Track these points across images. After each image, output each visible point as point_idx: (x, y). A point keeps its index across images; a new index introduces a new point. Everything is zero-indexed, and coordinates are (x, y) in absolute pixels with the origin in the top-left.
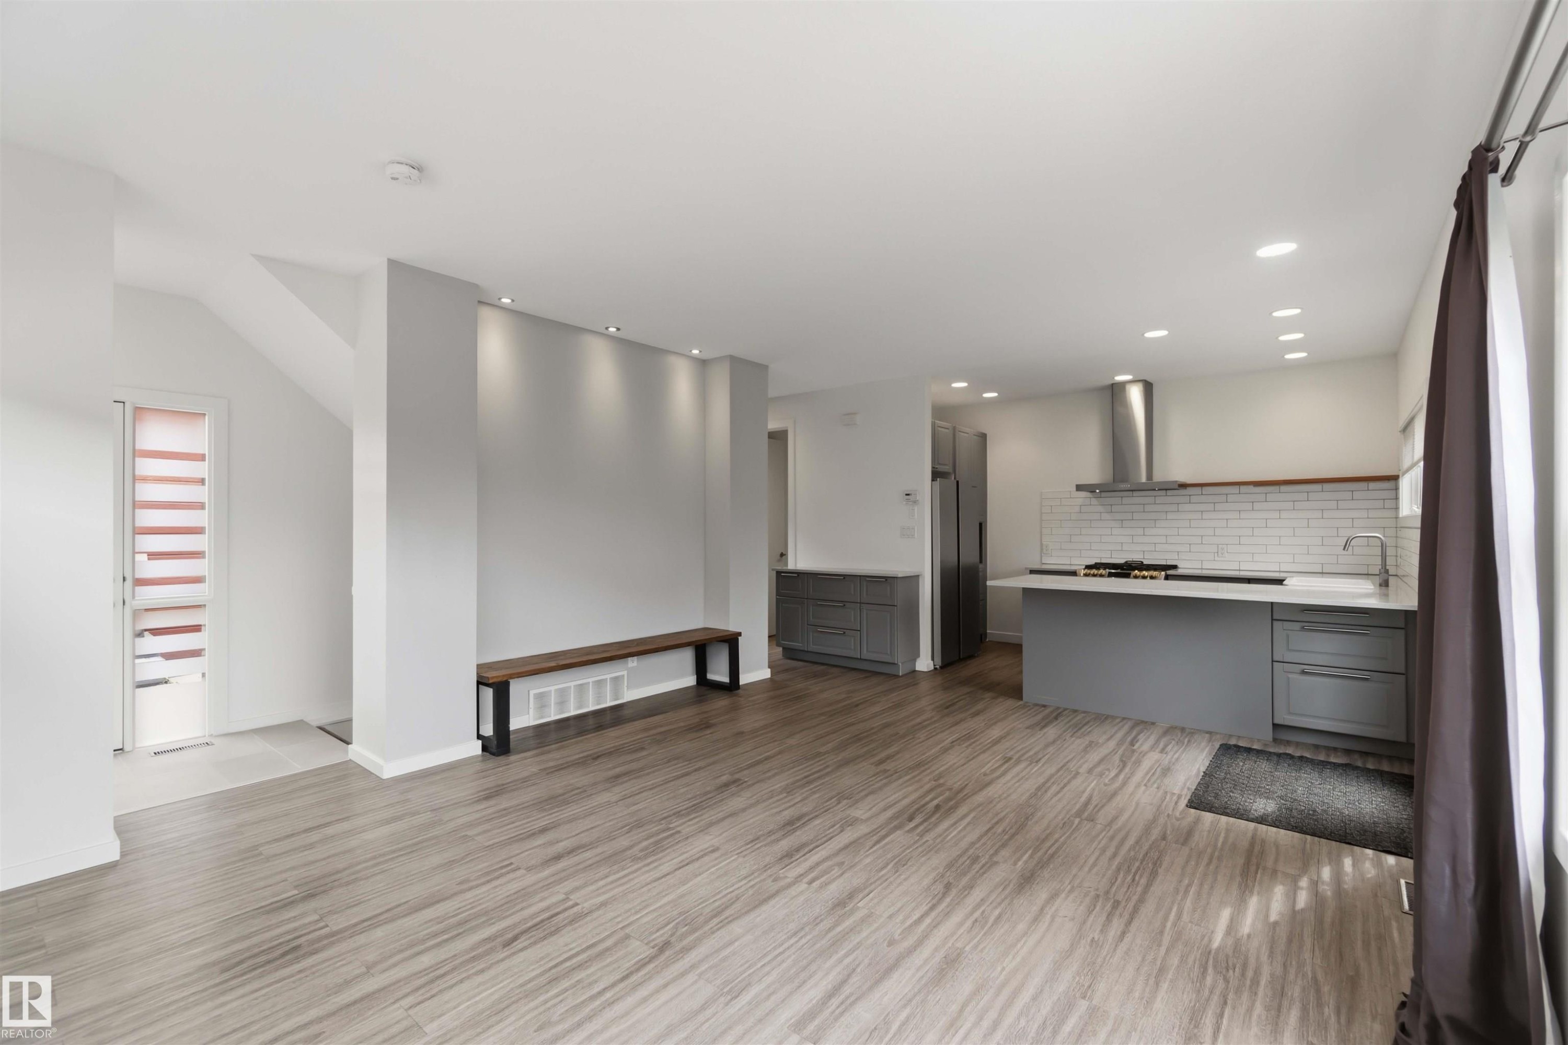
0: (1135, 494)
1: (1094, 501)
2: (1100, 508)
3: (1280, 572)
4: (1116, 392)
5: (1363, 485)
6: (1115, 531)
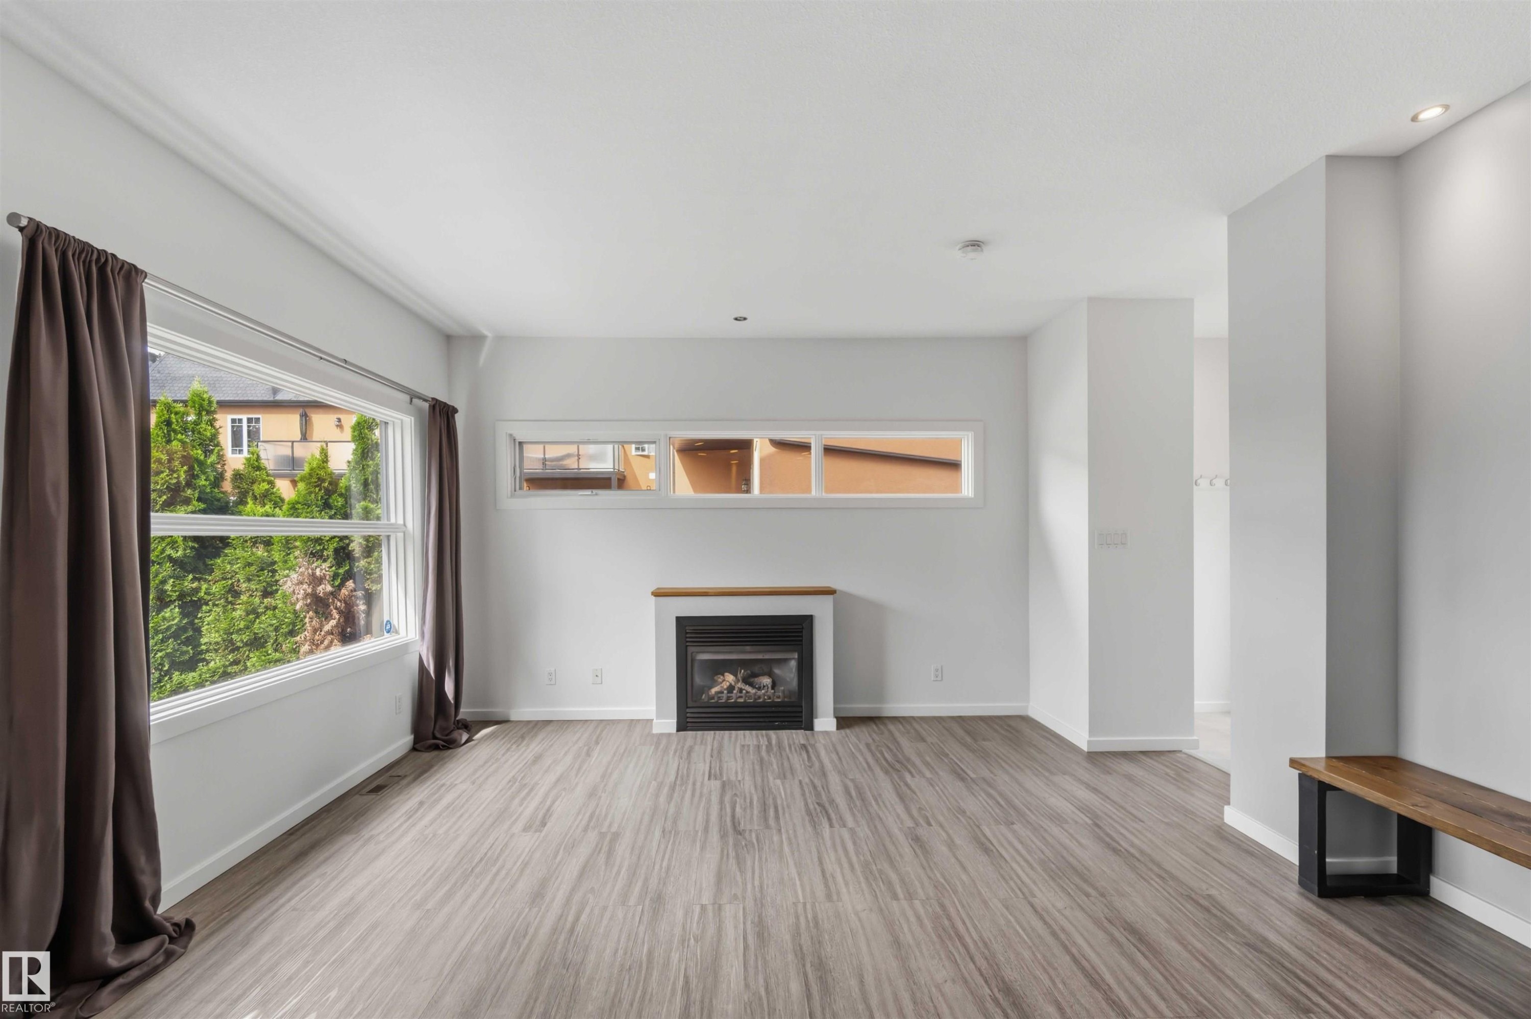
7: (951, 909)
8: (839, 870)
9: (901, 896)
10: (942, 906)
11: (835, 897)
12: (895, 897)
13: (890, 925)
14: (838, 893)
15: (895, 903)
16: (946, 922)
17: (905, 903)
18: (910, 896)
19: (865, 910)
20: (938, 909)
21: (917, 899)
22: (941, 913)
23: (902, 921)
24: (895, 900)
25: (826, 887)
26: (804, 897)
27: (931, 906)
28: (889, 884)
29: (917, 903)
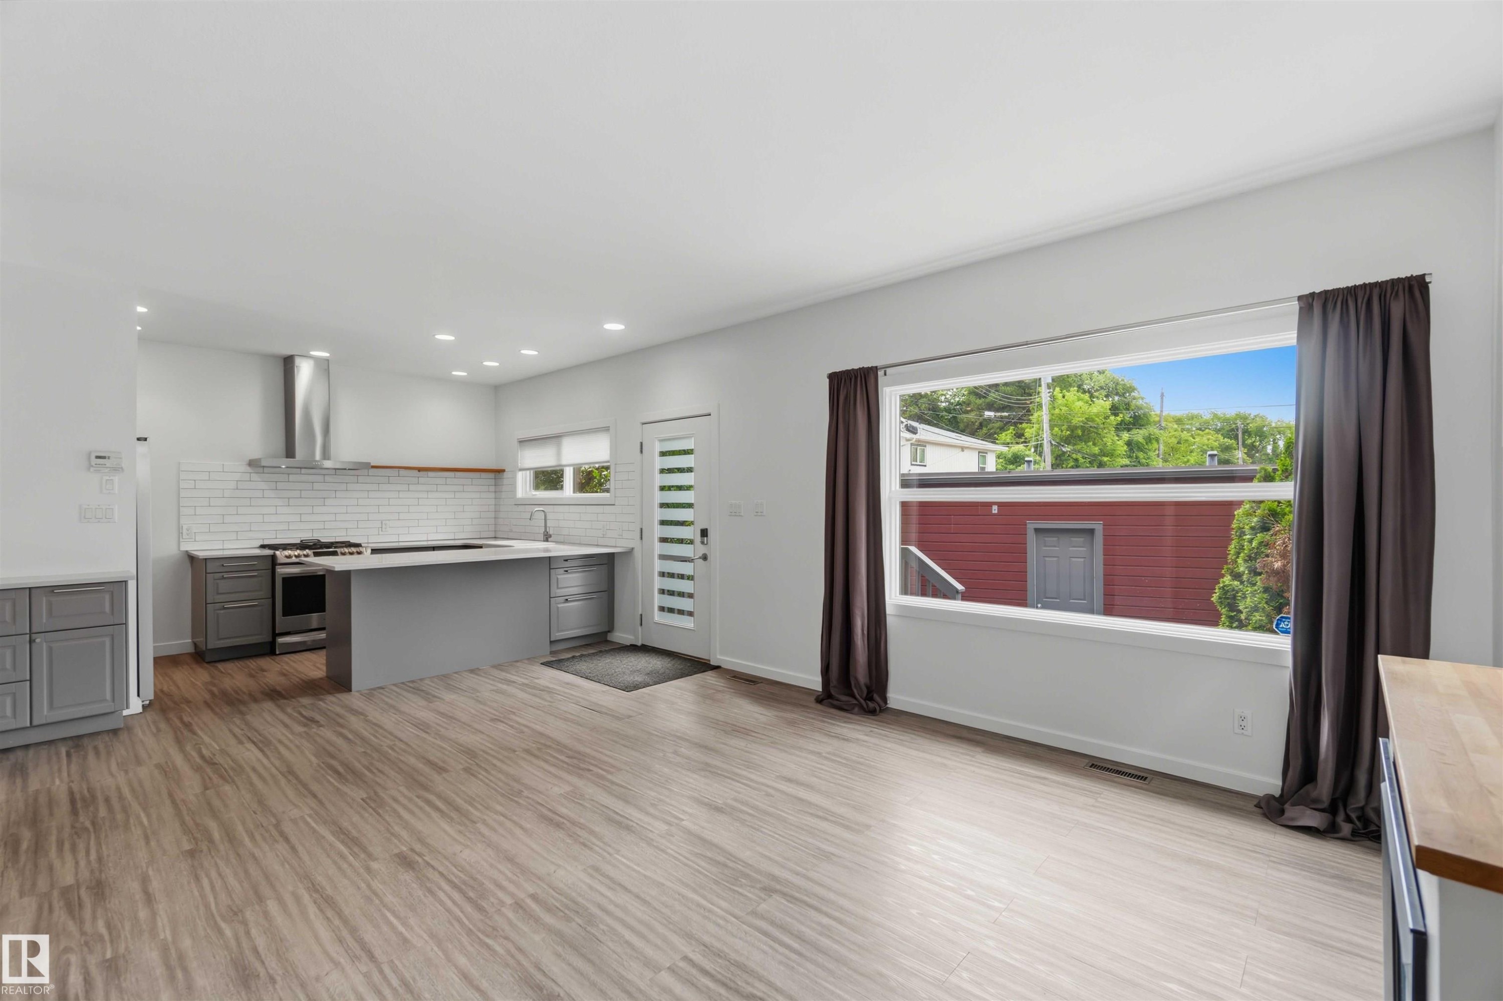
0: (303, 471)
1: (255, 477)
2: (263, 485)
3: (428, 541)
4: (288, 364)
5: (477, 475)
6: (280, 510)
7: (470, 910)
8: (613, 898)
9: (529, 901)
10: (480, 909)
11: (590, 871)
12: (534, 897)
13: (524, 871)
14: (592, 876)
15: (531, 890)
16: (471, 894)
17: (522, 895)
18: (518, 905)
19: (555, 872)
20: (484, 904)
21: (511, 905)
22: (479, 901)
23: (515, 878)
24: (532, 894)
25: (607, 876)
26: (616, 859)
27: (493, 903)
28: (549, 909)
29: (509, 901)
